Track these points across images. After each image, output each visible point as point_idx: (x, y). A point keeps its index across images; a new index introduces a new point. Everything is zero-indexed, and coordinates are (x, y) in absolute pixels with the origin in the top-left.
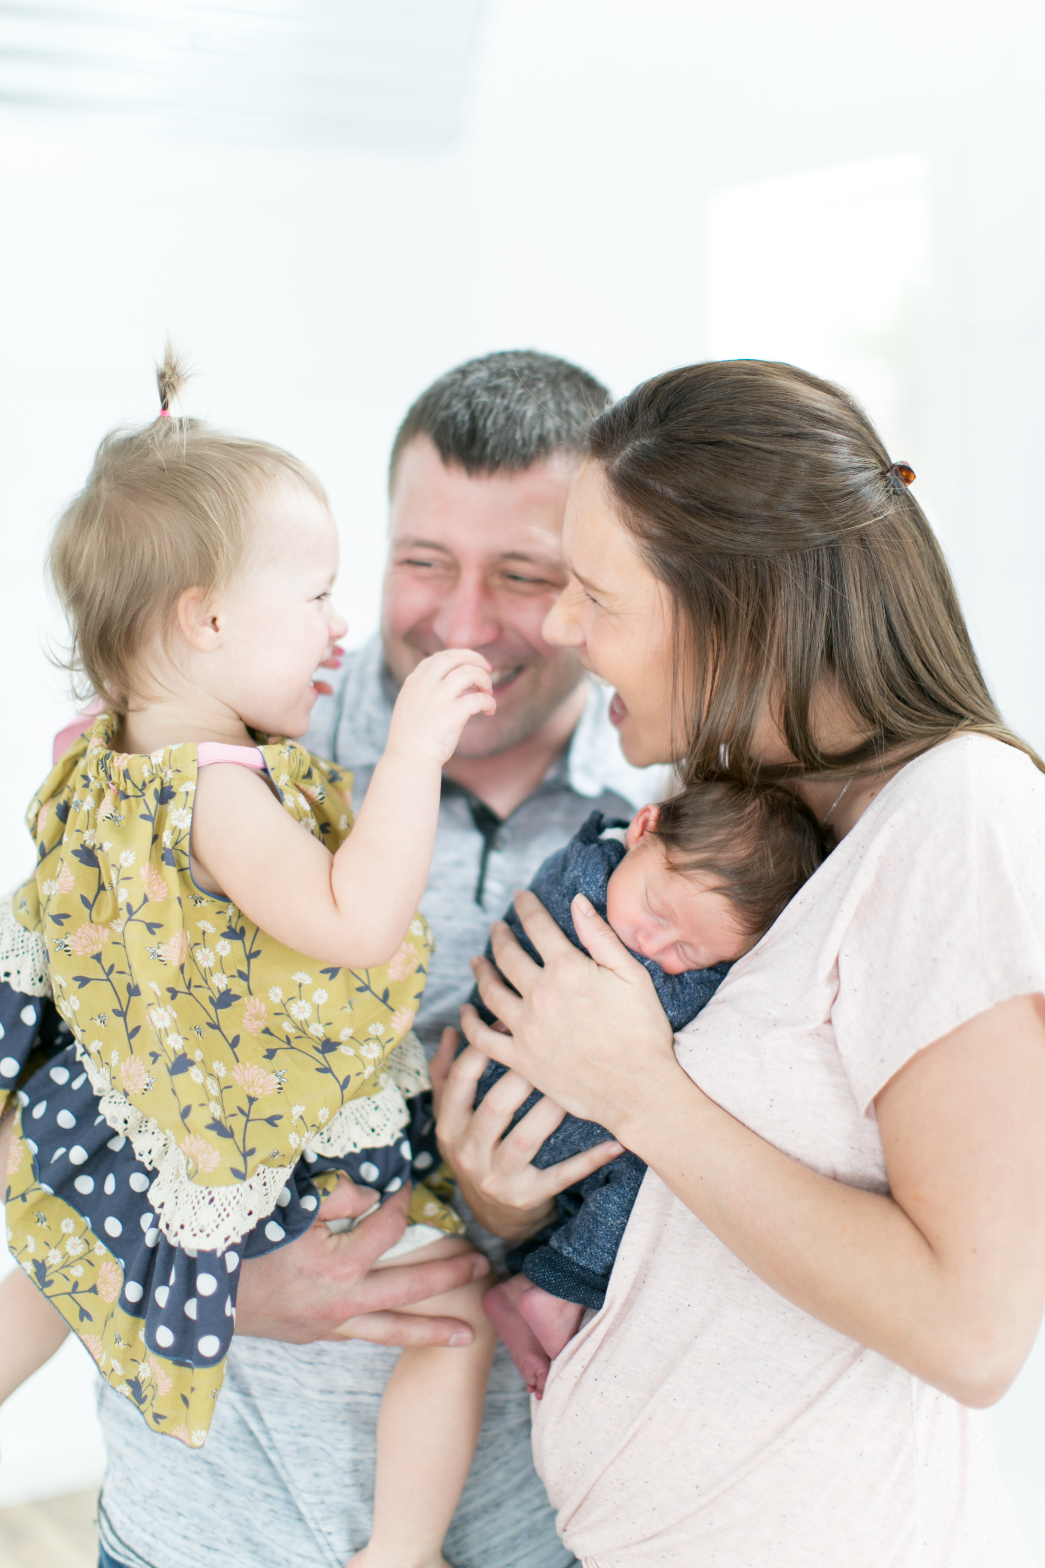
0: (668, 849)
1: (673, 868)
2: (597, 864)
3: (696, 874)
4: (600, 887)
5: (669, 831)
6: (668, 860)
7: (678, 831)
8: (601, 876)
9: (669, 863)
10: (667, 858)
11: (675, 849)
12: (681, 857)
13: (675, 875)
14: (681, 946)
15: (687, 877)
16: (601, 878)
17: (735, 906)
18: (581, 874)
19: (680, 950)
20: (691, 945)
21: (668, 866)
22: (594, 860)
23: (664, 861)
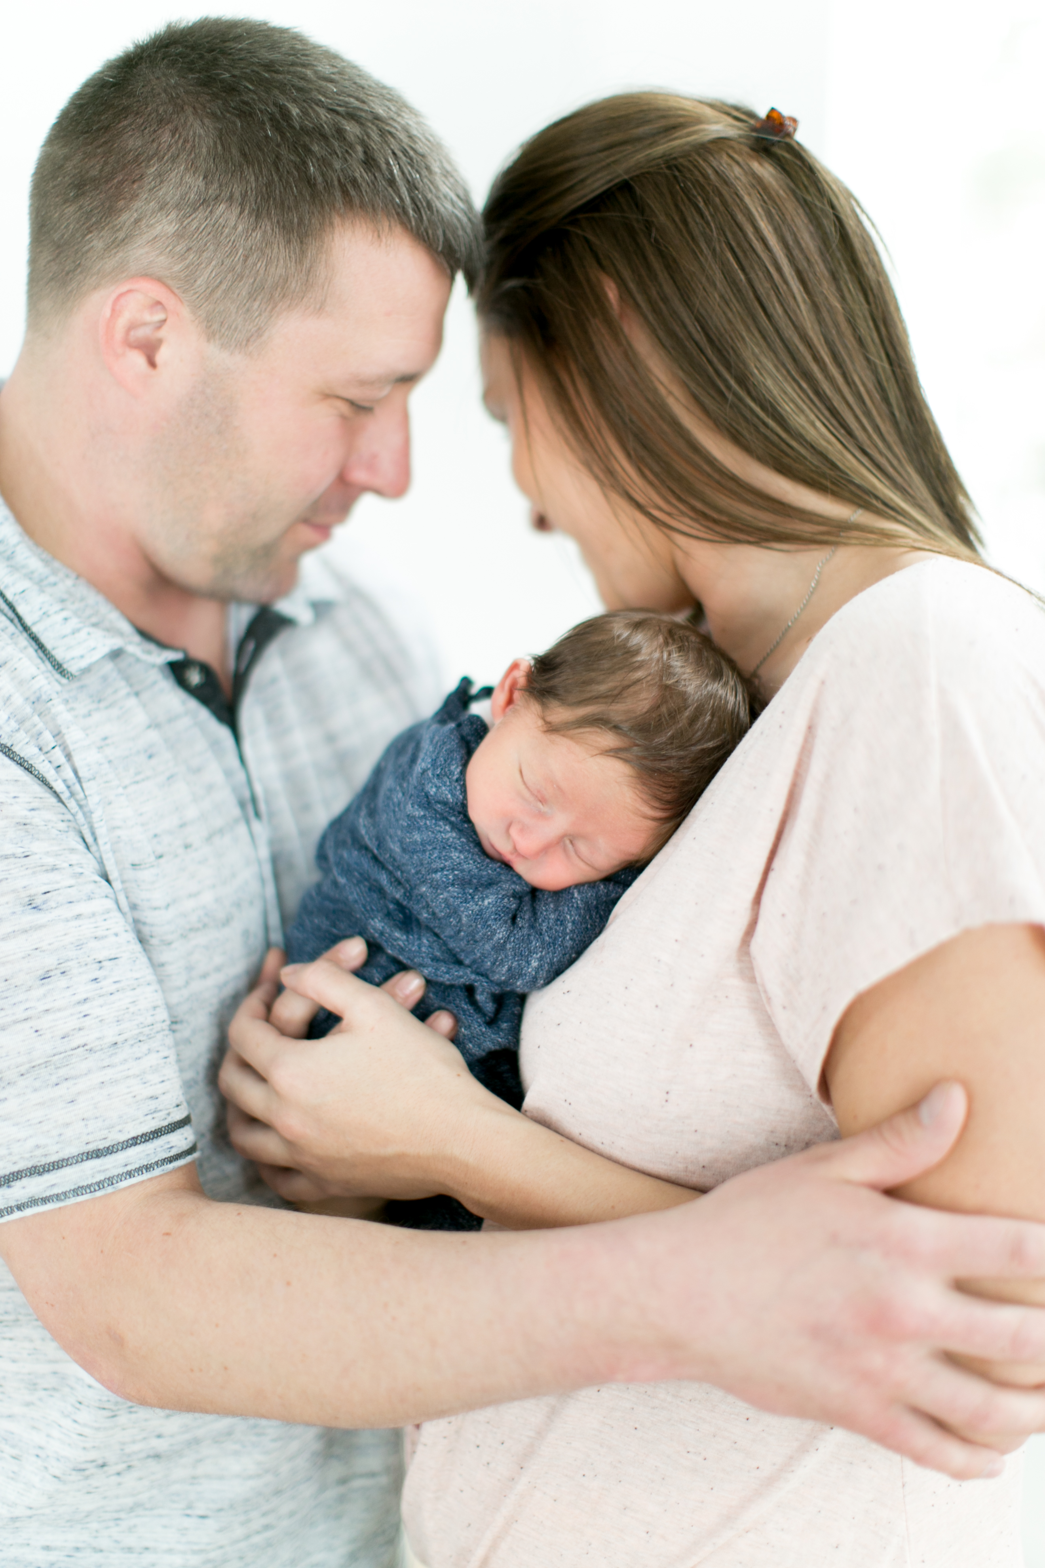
0: (544, 705)
1: (552, 729)
2: (452, 751)
3: (583, 733)
4: (457, 780)
5: (545, 685)
6: (545, 721)
7: (556, 681)
8: (457, 767)
9: (547, 723)
10: (543, 719)
11: (554, 704)
12: (561, 714)
13: (556, 738)
14: (571, 842)
15: (572, 738)
16: (456, 769)
17: (639, 777)
18: (429, 766)
19: (570, 846)
20: (584, 837)
21: (545, 729)
22: (448, 747)
23: (540, 722)
